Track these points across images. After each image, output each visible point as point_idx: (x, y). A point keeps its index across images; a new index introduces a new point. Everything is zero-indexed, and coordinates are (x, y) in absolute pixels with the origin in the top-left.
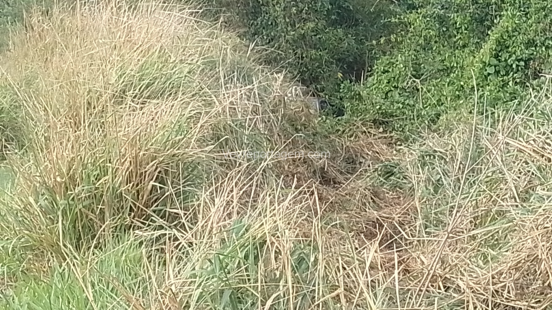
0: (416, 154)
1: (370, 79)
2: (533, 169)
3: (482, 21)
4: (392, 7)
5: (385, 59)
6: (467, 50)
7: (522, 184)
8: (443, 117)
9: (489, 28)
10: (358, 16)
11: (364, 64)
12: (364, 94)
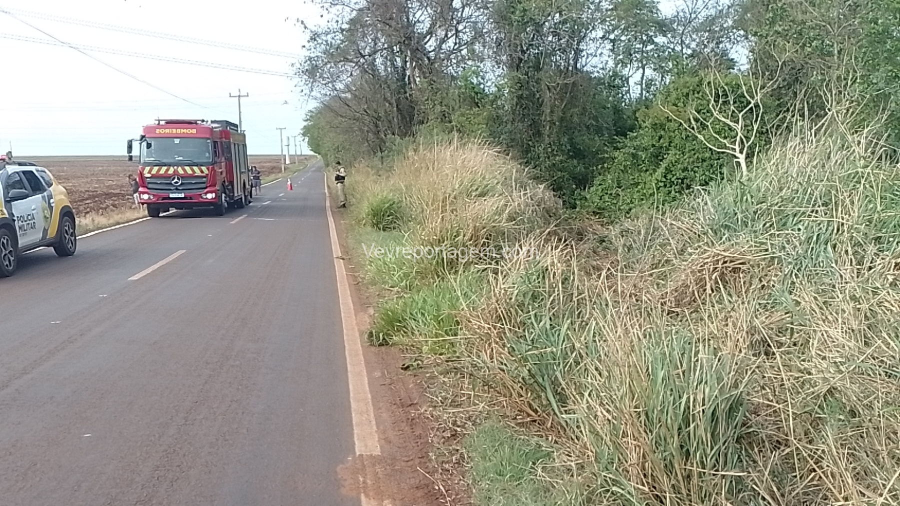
0: (618, 231)
1: (592, 189)
2: (686, 237)
3: (657, 157)
4: (605, 148)
5: (601, 177)
6: (648, 173)
7: (680, 246)
8: (633, 211)
9: (661, 160)
10: (586, 154)
11: (588, 180)
12: (588, 197)
